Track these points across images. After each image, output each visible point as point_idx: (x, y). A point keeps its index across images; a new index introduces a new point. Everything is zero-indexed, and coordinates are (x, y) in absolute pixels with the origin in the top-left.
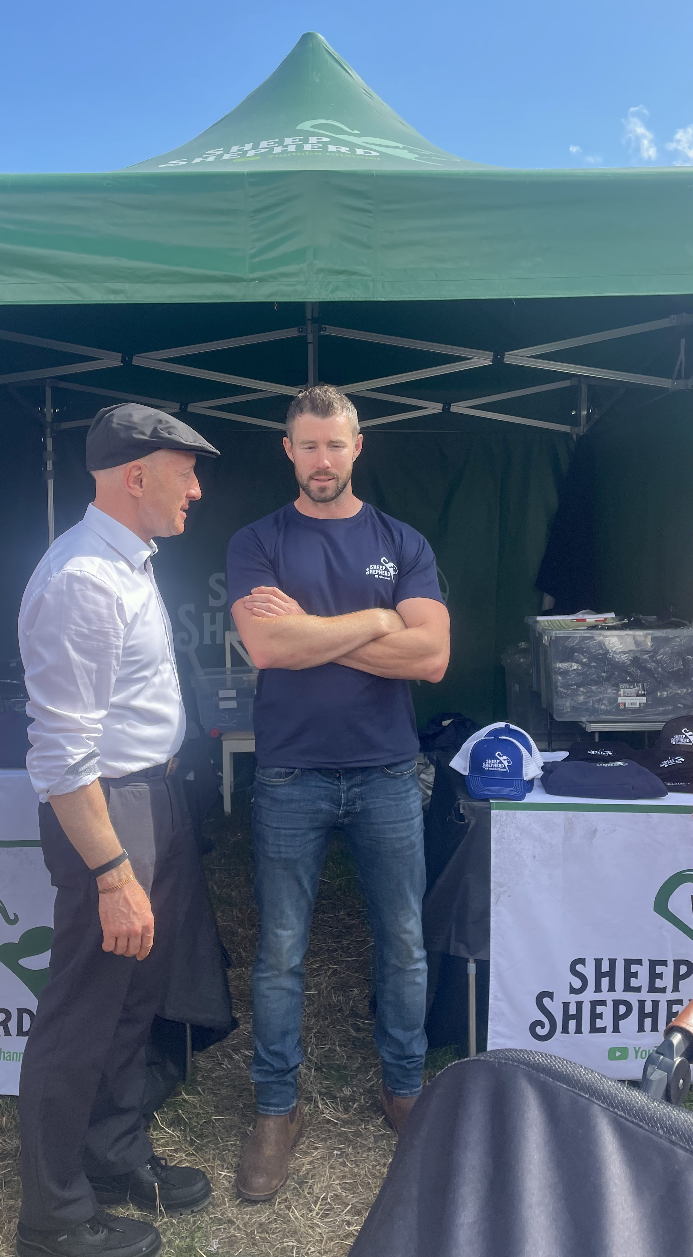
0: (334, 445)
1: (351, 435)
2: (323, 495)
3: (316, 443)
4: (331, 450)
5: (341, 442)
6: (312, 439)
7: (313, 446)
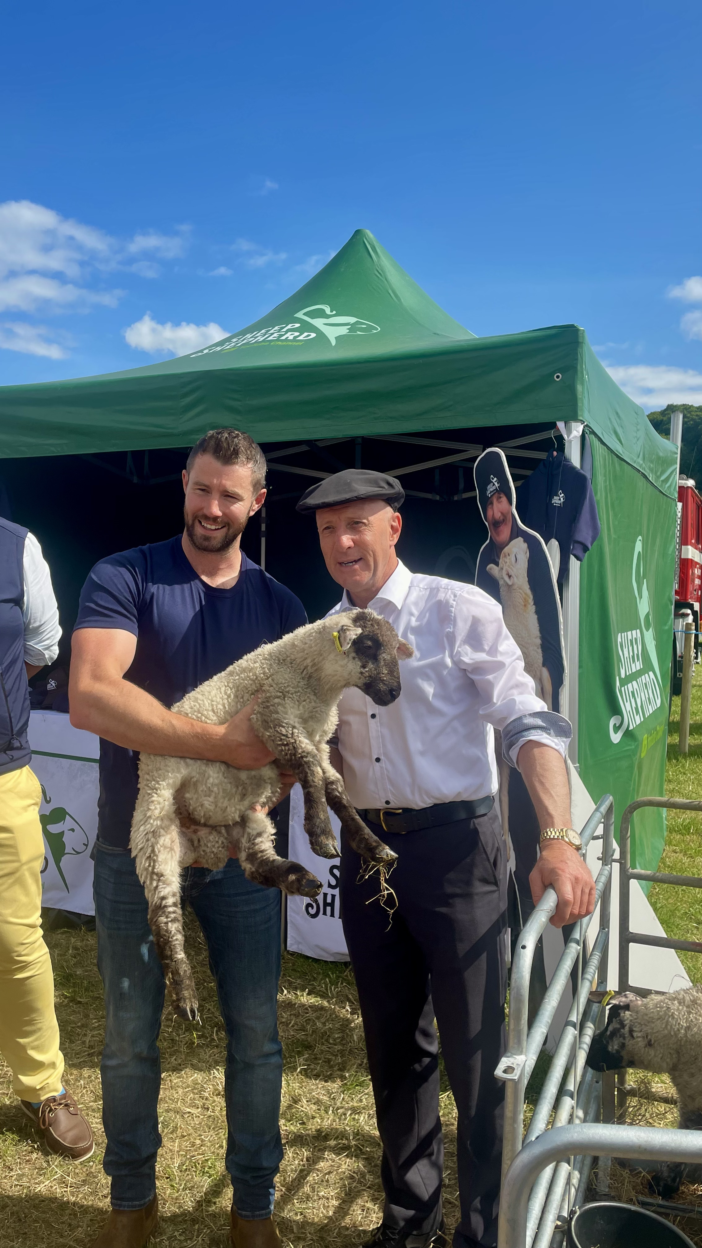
0: (229, 497)
1: (252, 489)
2: (206, 543)
3: (210, 489)
4: (225, 499)
5: (239, 495)
6: (207, 483)
7: (206, 490)
